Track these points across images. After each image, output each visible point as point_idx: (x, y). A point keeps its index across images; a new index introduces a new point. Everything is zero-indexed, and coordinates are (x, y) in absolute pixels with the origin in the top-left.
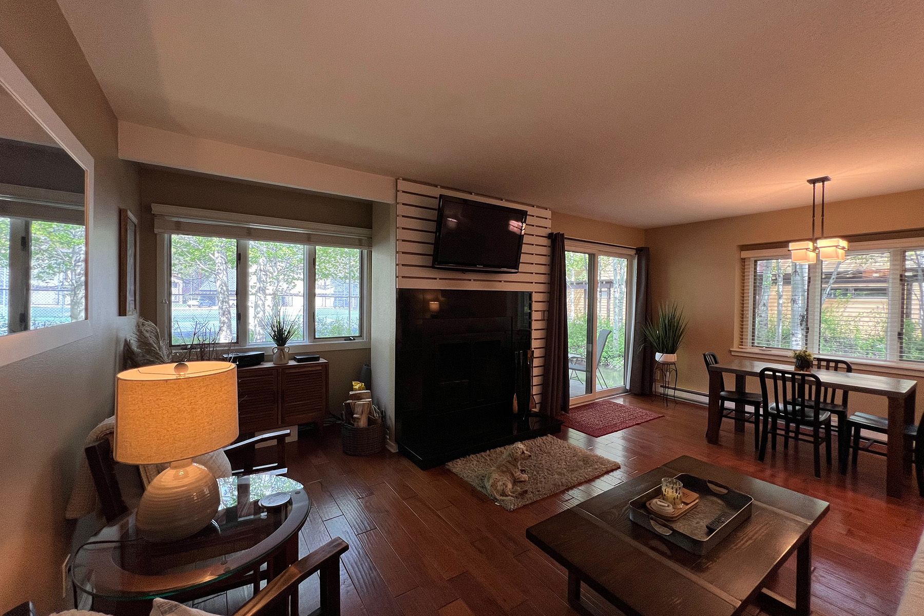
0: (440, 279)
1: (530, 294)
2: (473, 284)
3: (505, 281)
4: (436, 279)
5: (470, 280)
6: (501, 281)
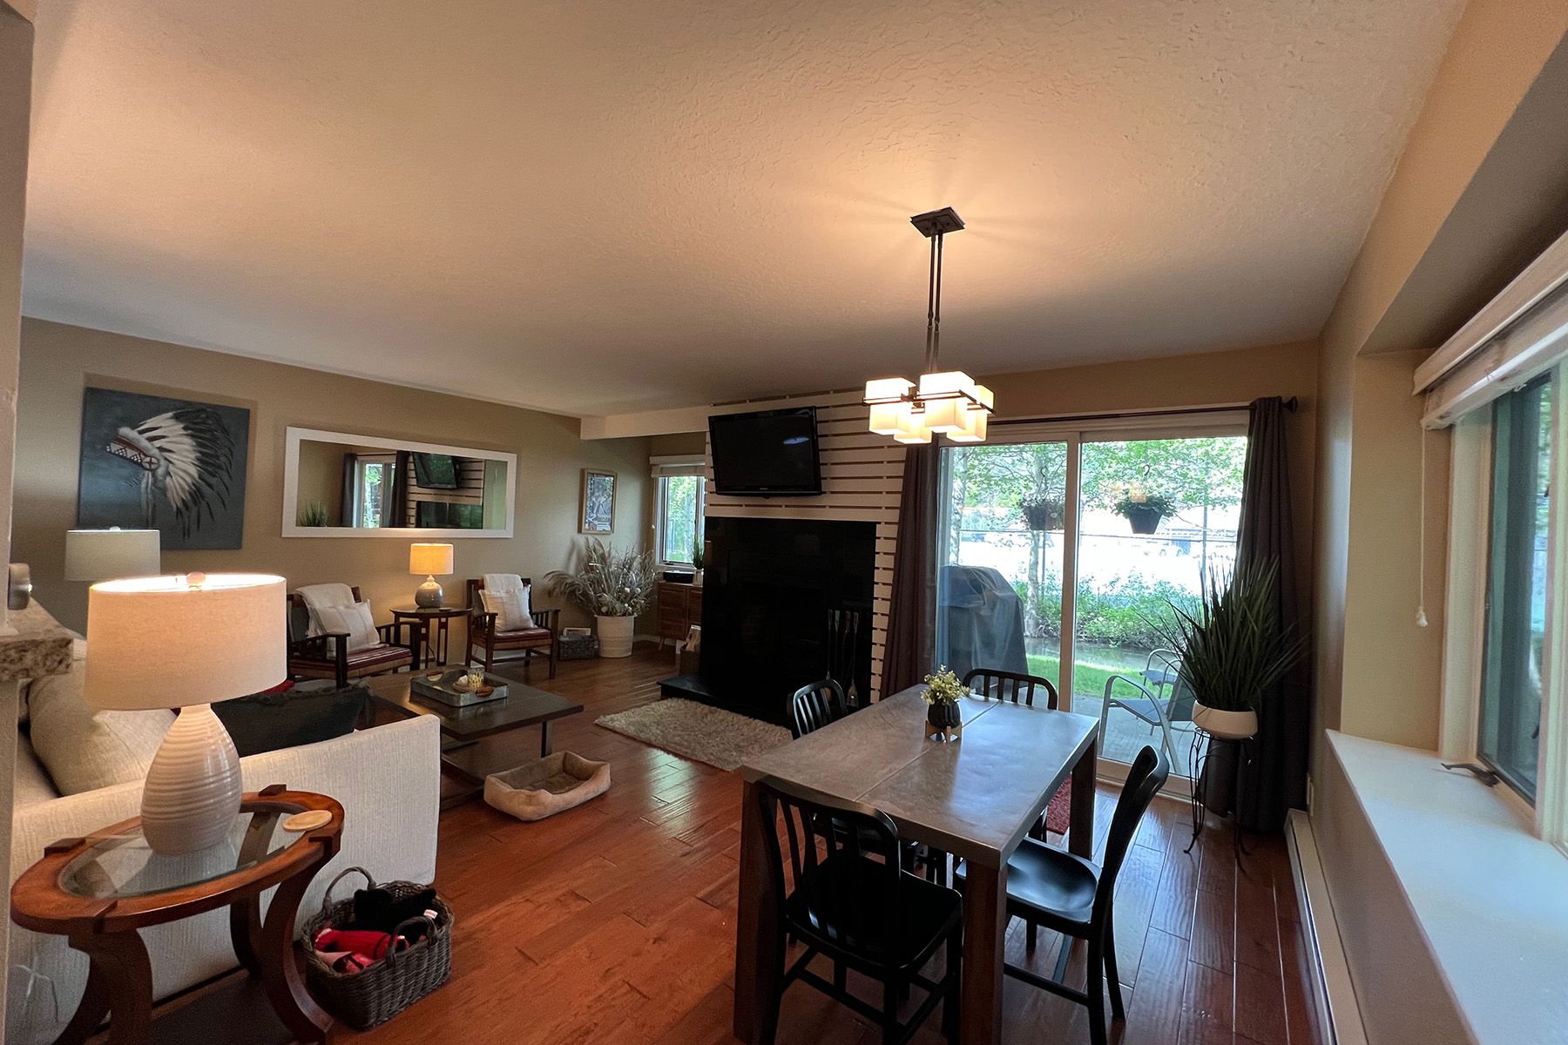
0: (746, 506)
1: (872, 526)
2: (782, 510)
3: (831, 507)
4: (741, 506)
5: (781, 506)
6: (824, 507)
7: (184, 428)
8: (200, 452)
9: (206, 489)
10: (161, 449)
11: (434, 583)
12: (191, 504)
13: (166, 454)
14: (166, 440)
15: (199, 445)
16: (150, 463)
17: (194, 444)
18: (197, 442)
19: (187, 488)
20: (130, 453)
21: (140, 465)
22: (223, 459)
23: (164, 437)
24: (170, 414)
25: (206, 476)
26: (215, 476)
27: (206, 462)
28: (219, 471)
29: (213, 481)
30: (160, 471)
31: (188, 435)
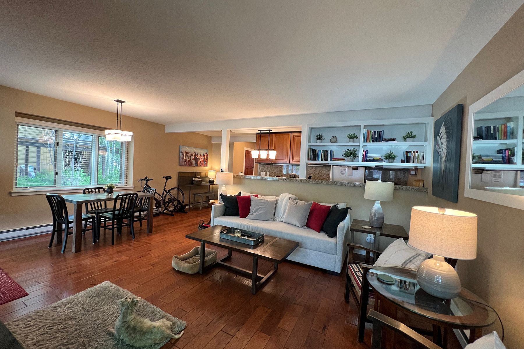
7: (445, 129)
8: (447, 141)
10: (442, 143)
12: (444, 173)
17: (446, 137)
19: (444, 163)
20: (438, 148)
21: (439, 153)
22: (451, 143)
23: (442, 136)
24: (443, 123)
27: (448, 147)
30: (441, 155)
31: (445, 133)
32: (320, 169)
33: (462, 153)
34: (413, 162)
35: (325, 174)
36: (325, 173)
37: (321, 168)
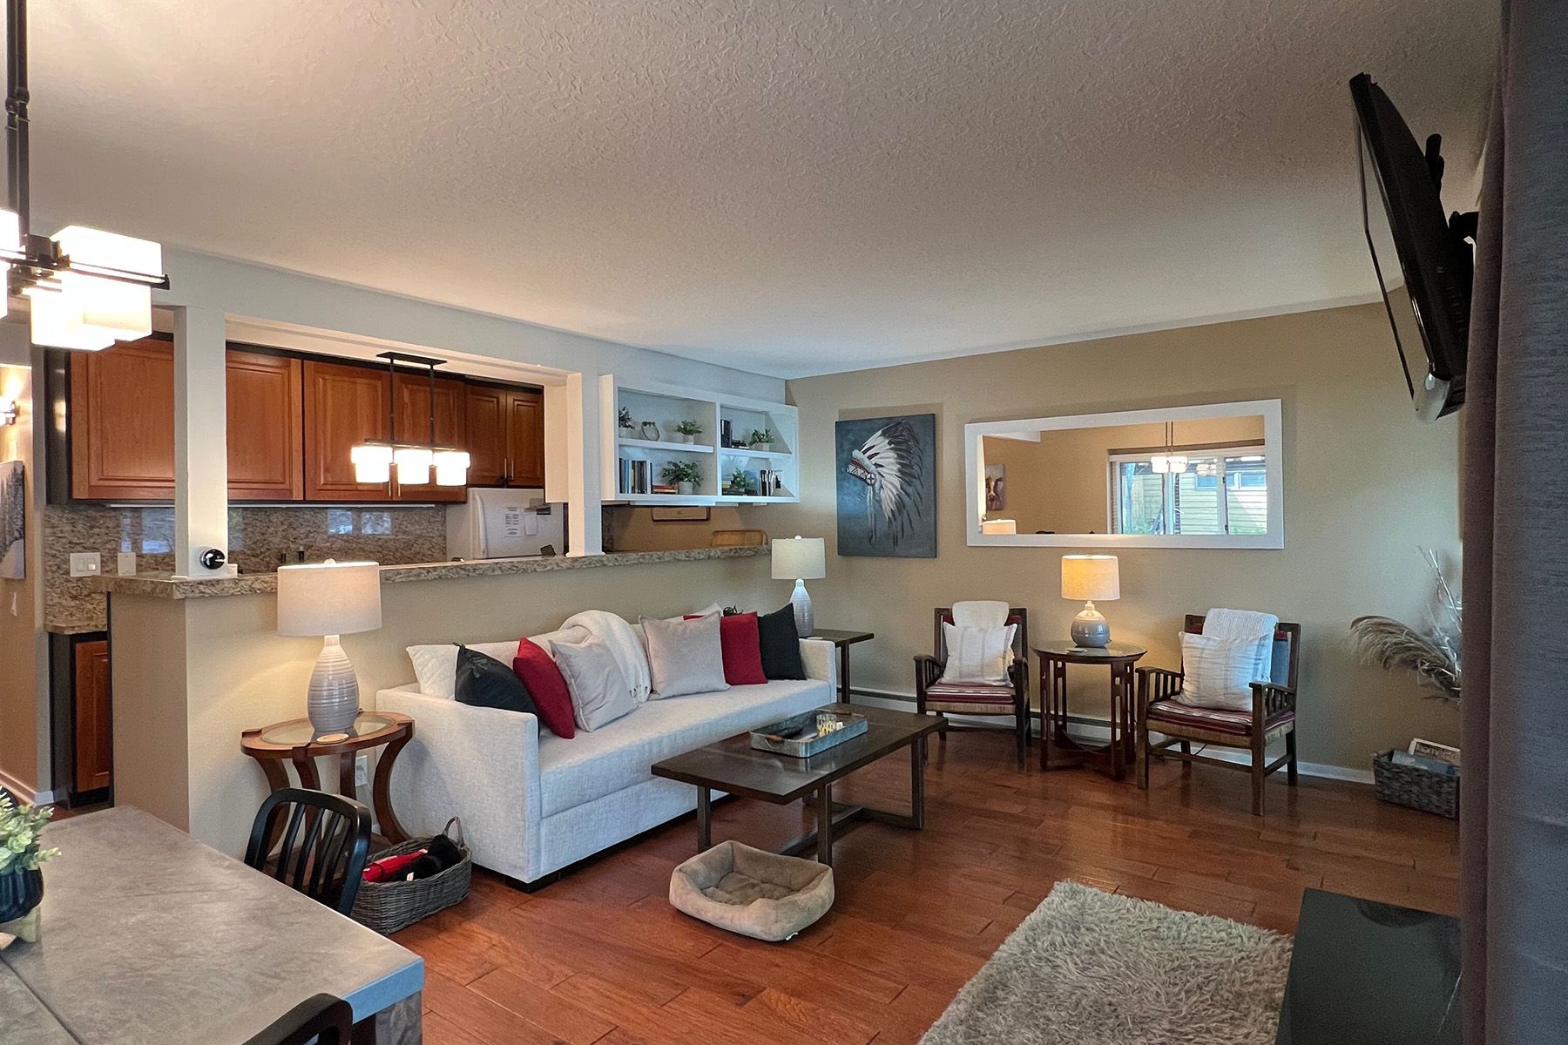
7: (889, 443)
8: (900, 464)
9: (906, 498)
10: (877, 465)
11: (1095, 612)
12: (897, 514)
13: (879, 469)
14: (878, 456)
15: (900, 457)
16: (871, 479)
17: (896, 456)
18: (898, 454)
19: (894, 499)
20: (860, 472)
21: (865, 481)
22: (916, 467)
23: (876, 454)
24: (880, 432)
25: (905, 486)
26: (910, 485)
27: (905, 473)
28: (913, 480)
29: (910, 490)
30: (877, 485)
31: (891, 449)
32: (401, 518)
33: (939, 485)
34: (764, 494)
35: (420, 536)
36: (419, 532)
37: (402, 514)
